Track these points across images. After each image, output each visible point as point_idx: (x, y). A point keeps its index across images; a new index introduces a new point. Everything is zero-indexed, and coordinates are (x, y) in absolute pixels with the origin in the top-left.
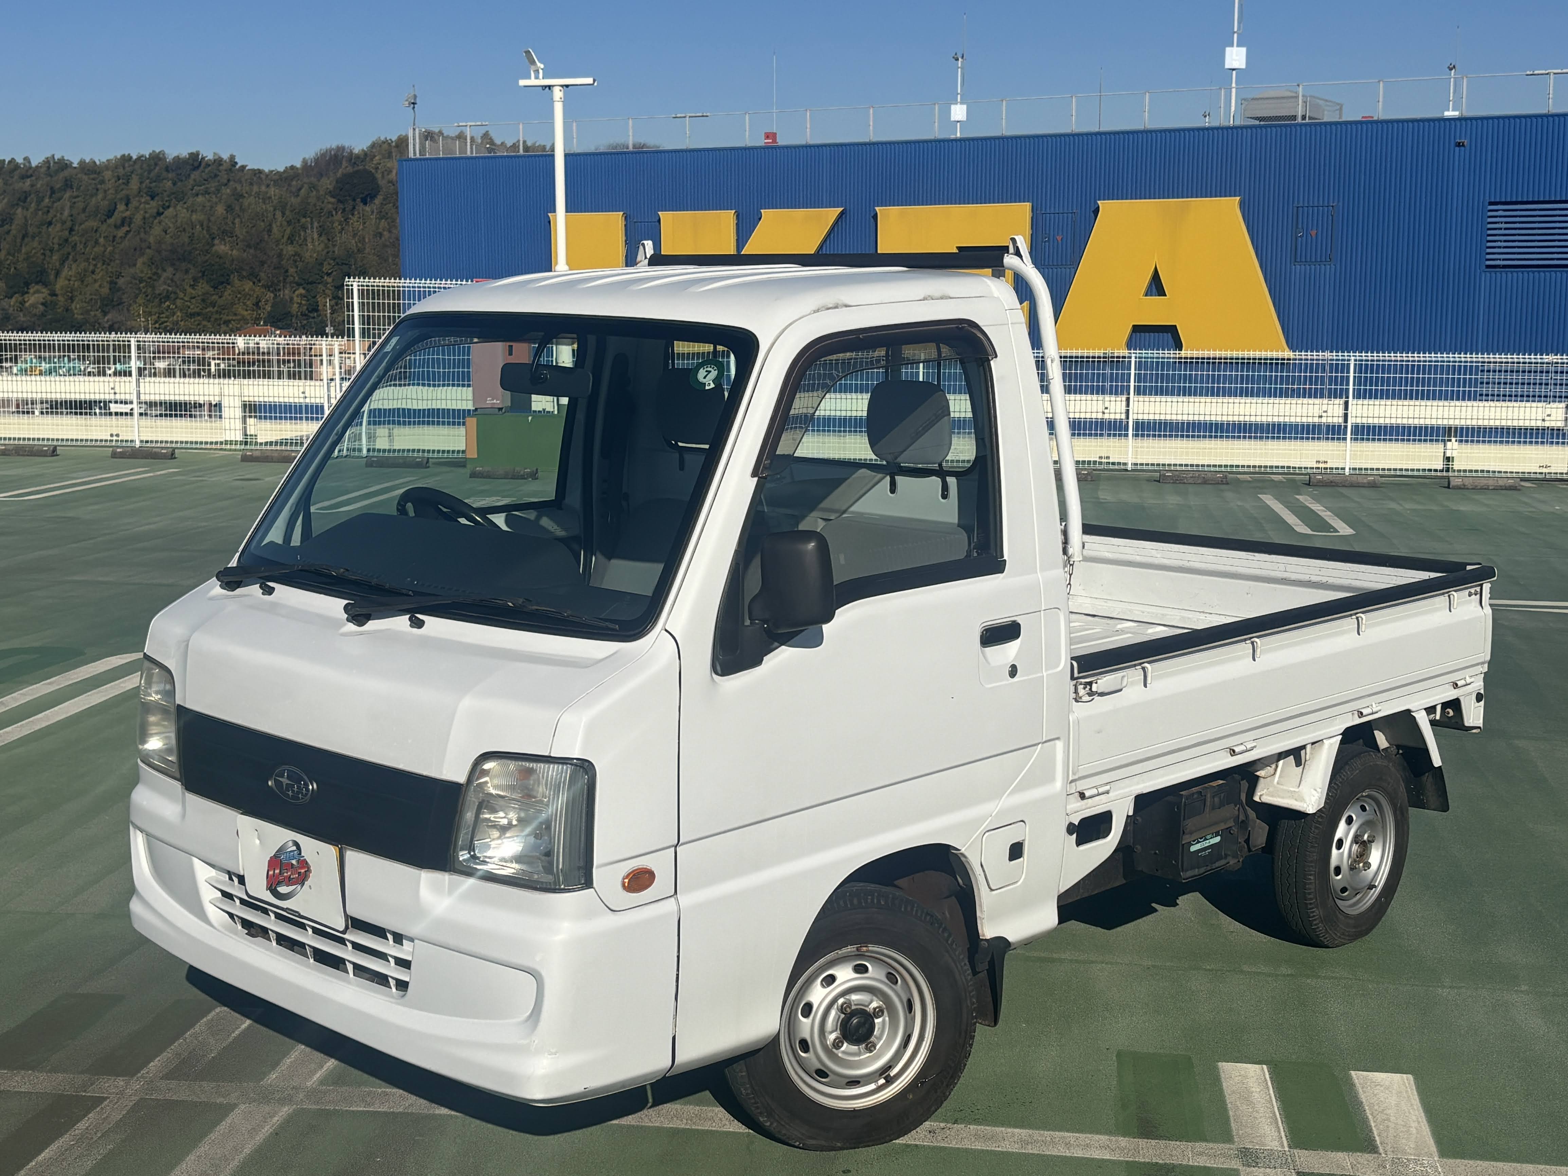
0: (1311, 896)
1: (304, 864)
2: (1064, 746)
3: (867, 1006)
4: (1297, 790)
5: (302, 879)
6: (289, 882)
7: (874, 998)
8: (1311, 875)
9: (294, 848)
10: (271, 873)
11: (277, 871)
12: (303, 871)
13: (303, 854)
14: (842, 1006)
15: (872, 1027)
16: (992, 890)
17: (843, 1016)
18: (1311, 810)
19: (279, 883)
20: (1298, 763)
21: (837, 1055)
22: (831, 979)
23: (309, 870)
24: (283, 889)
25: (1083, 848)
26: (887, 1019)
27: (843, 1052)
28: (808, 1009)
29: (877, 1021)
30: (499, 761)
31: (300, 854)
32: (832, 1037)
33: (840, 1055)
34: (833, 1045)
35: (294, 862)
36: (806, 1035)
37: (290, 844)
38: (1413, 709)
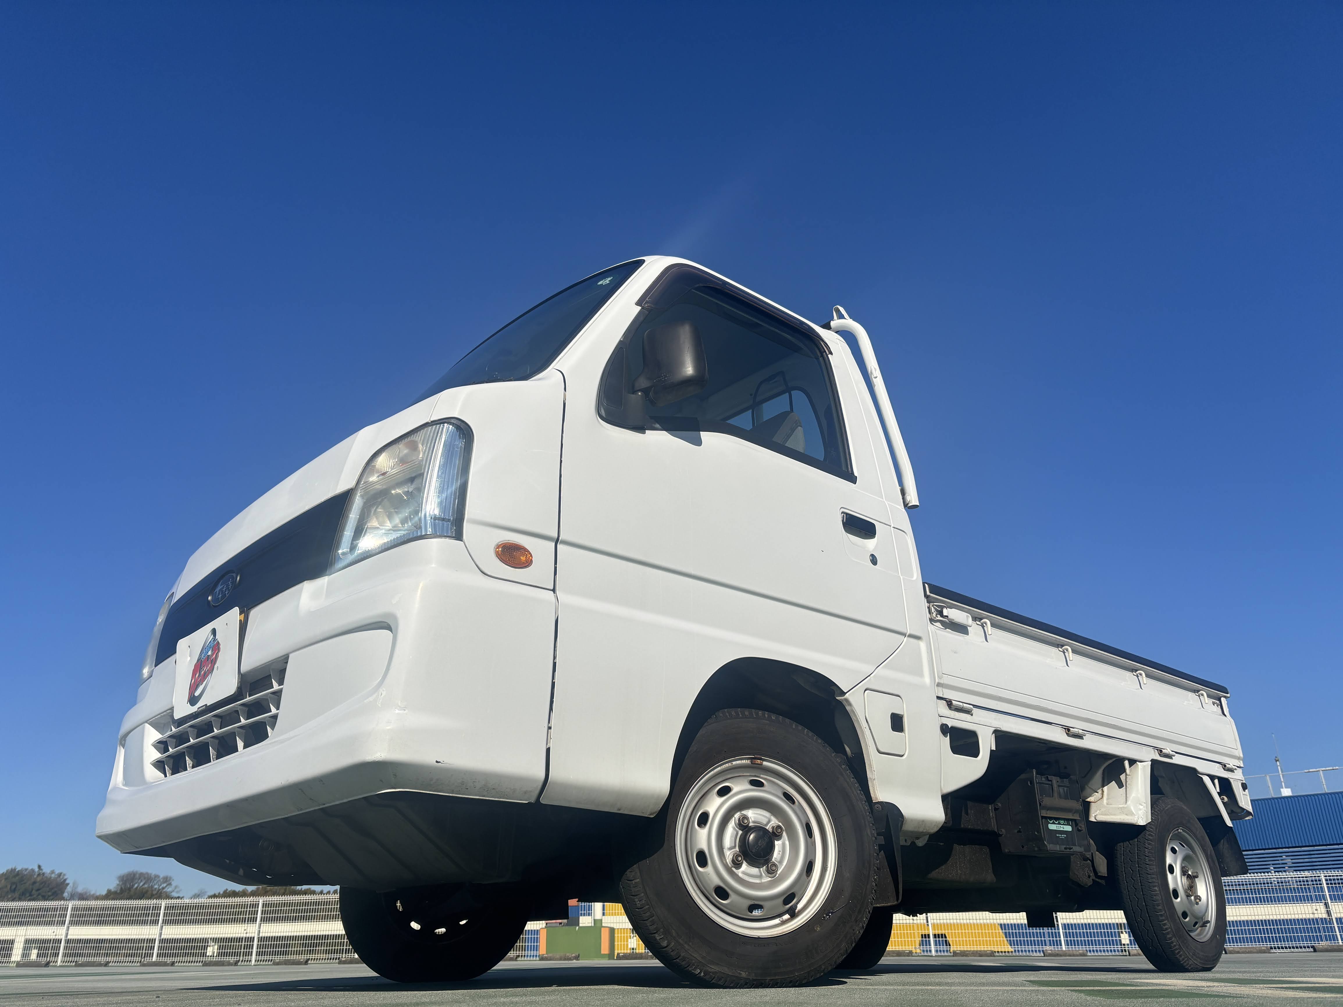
2: (927, 647)
3: (767, 825)
4: (1126, 806)
5: (212, 667)
7: (773, 816)
14: (739, 819)
15: (771, 848)
16: (880, 753)
17: (740, 832)
18: (1142, 822)
19: (197, 687)
20: (1120, 785)
21: (738, 875)
22: (726, 789)
24: (199, 691)
25: (958, 757)
26: (787, 843)
27: (744, 873)
28: (704, 819)
29: (776, 843)
30: (386, 451)
31: (215, 639)
32: (730, 854)
33: (740, 875)
34: (733, 861)
35: (210, 653)
36: (703, 845)
37: (210, 635)
38: (1199, 771)
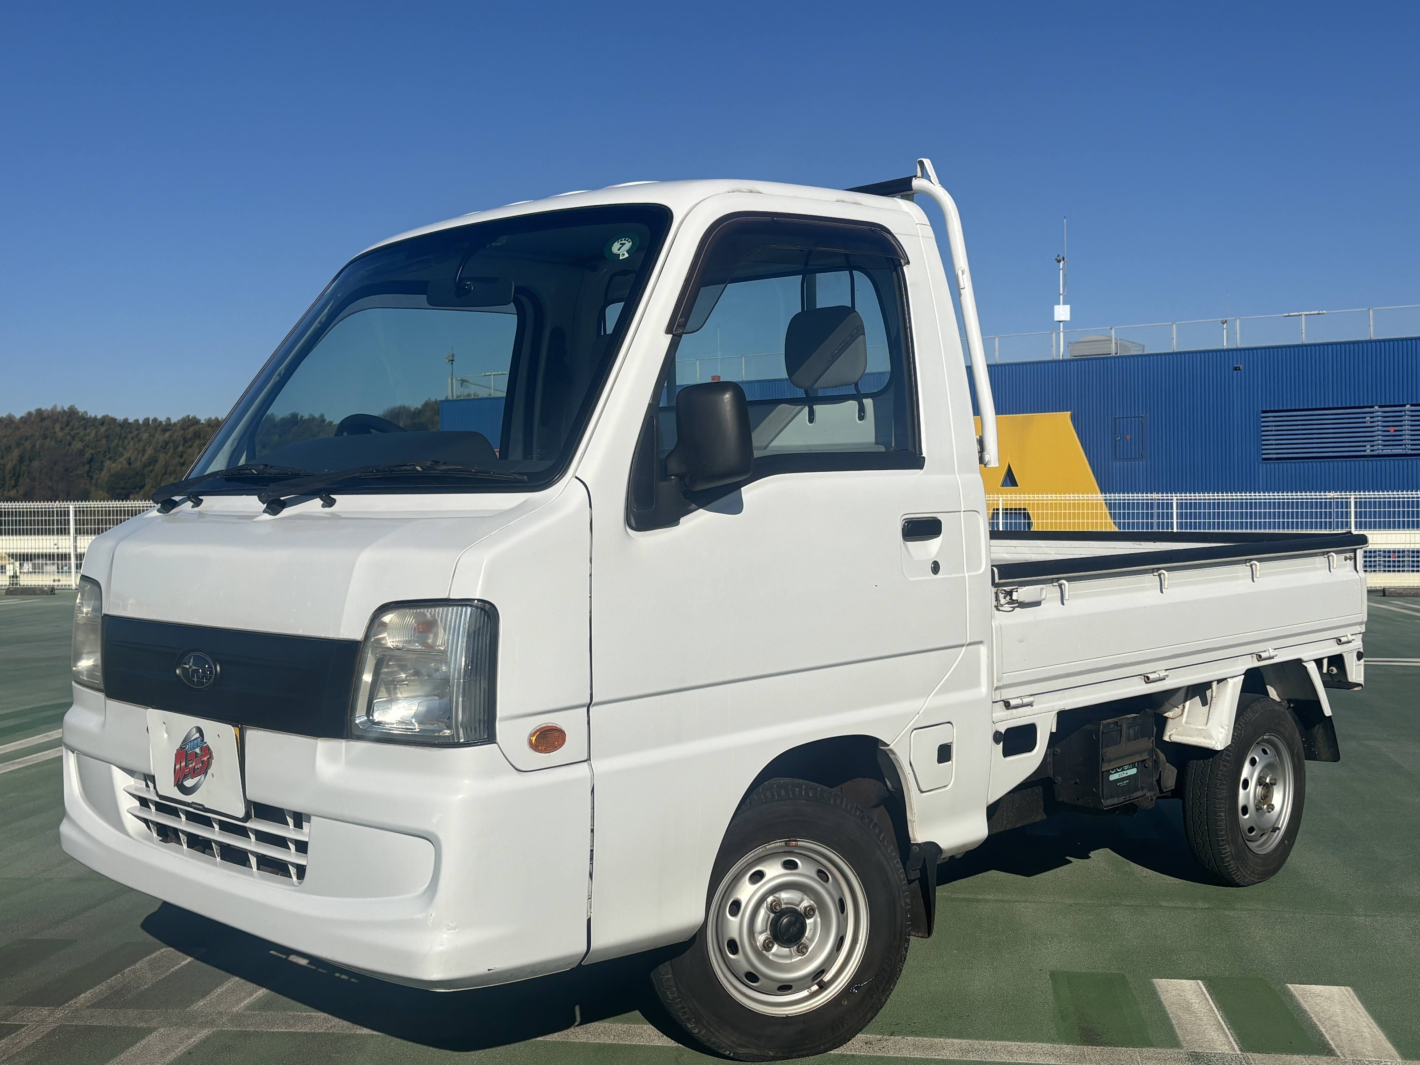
0: (1223, 833)
1: (207, 751)
2: (988, 650)
3: (798, 905)
4: (1205, 728)
5: (204, 769)
6: (194, 773)
7: (805, 897)
8: (1222, 811)
9: (198, 735)
10: (178, 767)
11: (183, 764)
12: (205, 759)
13: (205, 741)
14: (771, 904)
15: (803, 928)
16: (922, 792)
17: (772, 915)
18: (1219, 747)
19: (185, 777)
20: (1204, 703)
21: (768, 958)
22: (759, 876)
23: (211, 757)
24: (189, 783)
25: (1010, 759)
26: (819, 919)
27: (774, 955)
28: (736, 906)
29: (808, 921)
30: (397, 611)
31: (203, 740)
32: (761, 938)
33: (771, 957)
34: (763, 946)
35: (198, 750)
36: (734, 934)
37: (194, 731)
38: (1305, 659)
